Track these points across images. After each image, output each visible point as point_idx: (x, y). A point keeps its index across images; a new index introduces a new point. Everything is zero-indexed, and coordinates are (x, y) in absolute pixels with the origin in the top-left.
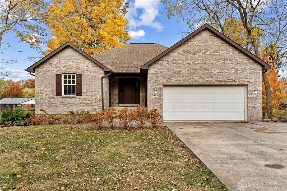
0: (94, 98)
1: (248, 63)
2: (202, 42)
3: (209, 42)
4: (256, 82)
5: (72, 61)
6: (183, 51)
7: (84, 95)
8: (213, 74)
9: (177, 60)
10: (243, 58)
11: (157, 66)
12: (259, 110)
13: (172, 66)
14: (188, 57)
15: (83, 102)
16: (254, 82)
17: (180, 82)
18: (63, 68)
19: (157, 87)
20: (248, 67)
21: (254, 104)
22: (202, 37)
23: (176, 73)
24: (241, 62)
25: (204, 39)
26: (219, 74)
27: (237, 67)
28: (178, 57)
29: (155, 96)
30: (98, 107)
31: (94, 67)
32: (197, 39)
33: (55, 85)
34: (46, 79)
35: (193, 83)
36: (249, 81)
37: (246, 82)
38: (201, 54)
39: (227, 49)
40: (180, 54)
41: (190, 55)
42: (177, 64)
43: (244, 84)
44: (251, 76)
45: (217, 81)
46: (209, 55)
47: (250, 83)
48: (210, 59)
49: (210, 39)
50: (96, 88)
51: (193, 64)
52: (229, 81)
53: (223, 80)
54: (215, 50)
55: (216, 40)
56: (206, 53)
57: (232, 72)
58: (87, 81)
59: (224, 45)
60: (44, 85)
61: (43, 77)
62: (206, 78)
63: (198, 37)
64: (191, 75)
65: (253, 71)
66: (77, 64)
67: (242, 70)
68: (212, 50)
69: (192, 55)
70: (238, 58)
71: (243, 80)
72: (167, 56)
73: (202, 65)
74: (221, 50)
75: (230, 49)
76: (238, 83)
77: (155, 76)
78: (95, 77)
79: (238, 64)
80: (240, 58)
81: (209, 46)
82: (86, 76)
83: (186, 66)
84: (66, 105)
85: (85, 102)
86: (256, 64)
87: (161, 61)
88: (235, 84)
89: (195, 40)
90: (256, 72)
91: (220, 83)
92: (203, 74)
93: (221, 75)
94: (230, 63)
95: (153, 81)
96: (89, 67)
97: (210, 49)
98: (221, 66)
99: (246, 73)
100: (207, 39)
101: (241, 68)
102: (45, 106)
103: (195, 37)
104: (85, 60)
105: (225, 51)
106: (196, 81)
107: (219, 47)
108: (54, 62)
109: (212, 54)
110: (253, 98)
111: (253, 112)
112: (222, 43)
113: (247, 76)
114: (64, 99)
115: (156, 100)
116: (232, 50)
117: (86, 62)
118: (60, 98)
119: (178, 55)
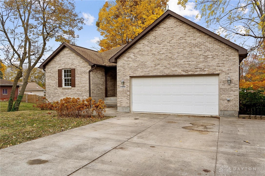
0: (84, 89)
1: (221, 48)
2: (167, 30)
3: (174, 30)
4: (231, 70)
5: (69, 58)
6: (148, 42)
7: (77, 87)
8: (178, 63)
9: (142, 52)
10: (214, 43)
11: (125, 58)
12: (235, 103)
13: (138, 57)
14: (153, 47)
15: (76, 92)
16: (228, 70)
17: (145, 73)
18: (63, 64)
19: (125, 79)
20: (220, 53)
21: (228, 97)
22: (167, 24)
23: (142, 64)
24: (212, 47)
25: (169, 27)
26: (185, 63)
27: (207, 54)
28: (144, 48)
29: (123, 88)
30: (87, 97)
31: (84, 62)
32: (162, 27)
33: (58, 79)
34: (52, 74)
35: (159, 74)
36: (221, 69)
37: (217, 70)
38: (166, 43)
39: (194, 35)
40: (145, 44)
41: (155, 45)
42: (143, 55)
43: (215, 73)
44: (224, 63)
45: (183, 71)
46: (175, 43)
47: (223, 71)
48: (176, 48)
49: (176, 26)
50: (85, 81)
51: (158, 54)
52: (197, 70)
53: (190, 69)
54: (181, 37)
55: (181, 26)
56: (171, 41)
57: (200, 59)
58: (79, 75)
59: (191, 30)
60: (51, 79)
61: (50, 72)
62: (171, 68)
63: (163, 26)
64: (156, 65)
65: (226, 58)
66: (72, 61)
67: (212, 57)
68: (177, 38)
69: (157, 45)
70: (207, 44)
71: (214, 68)
72: (133, 48)
73: (167, 54)
74: (188, 37)
75: (198, 34)
76: (207, 72)
77: (123, 68)
78: (84, 71)
79: (207, 50)
80: (210, 44)
81: (174, 33)
82: (78, 70)
83: (151, 57)
84: (65, 95)
85: (77, 92)
86: (230, 49)
87: (128, 54)
88: (203, 73)
89: (159, 29)
90: (230, 58)
91: (187, 73)
92: (169, 64)
93: (188, 64)
94: (198, 50)
95: (121, 73)
96: (80, 62)
97: (176, 37)
98: (187, 54)
99: (218, 60)
100: (172, 26)
101: (211, 55)
102: (52, 95)
103: (160, 25)
104: (78, 57)
105: (193, 37)
106: (161, 71)
107: (185, 34)
108: (57, 60)
109: (177, 41)
110: (226, 89)
111: (227, 106)
112: (189, 28)
113: (218, 64)
114: (63, 90)
115: (124, 91)
116: (201, 35)
117: (78, 59)
118: (61, 89)
119: (143, 46)
